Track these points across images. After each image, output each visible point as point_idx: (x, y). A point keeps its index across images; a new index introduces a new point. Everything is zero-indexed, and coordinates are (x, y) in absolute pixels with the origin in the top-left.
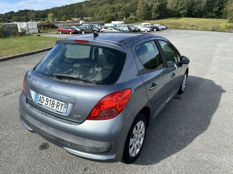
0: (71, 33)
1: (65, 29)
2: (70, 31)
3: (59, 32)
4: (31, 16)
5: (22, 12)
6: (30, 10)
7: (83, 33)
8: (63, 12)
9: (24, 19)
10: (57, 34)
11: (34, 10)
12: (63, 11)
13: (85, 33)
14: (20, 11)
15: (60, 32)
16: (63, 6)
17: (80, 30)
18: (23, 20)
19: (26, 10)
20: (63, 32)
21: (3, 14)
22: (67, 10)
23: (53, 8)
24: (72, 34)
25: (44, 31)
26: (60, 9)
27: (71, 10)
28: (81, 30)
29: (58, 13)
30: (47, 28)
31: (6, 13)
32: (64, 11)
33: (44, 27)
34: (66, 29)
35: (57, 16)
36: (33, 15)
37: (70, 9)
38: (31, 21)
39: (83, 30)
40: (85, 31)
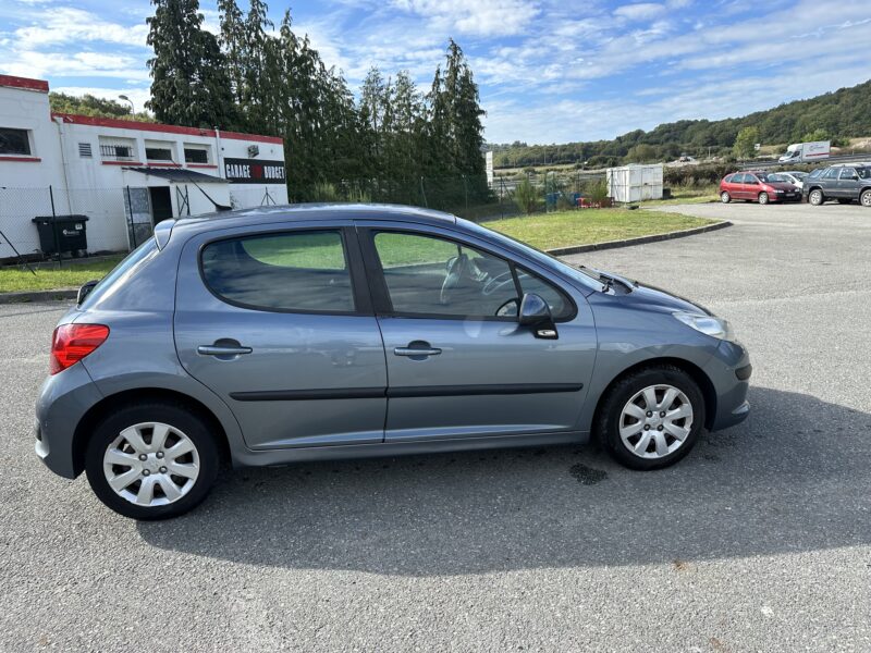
0: (763, 198)
1: (742, 186)
2: (762, 192)
3: (721, 194)
4: (693, 141)
5: (669, 132)
6: (696, 121)
7: (816, 197)
8: (821, 117)
9: (664, 151)
10: (713, 201)
11: (710, 120)
12: (818, 115)
13: (824, 199)
14: (661, 126)
15: (725, 197)
16: (828, 95)
17: (804, 186)
18: (661, 156)
19: (683, 121)
20: (735, 194)
21: (609, 142)
22: (838, 106)
23: (783, 107)
24: (768, 203)
25: (693, 192)
26: (810, 109)
27: (859, 105)
28: (808, 189)
29: (798, 124)
30: (708, 181)
31: (619, 139)
32: (827, 114)
33: (696, 179)
34: (749, 183)
35: (790, 133)
36: (699, 136)
37: (856, 101)
38: (682, 158)
39: (819, 188)
40: (825, 190)
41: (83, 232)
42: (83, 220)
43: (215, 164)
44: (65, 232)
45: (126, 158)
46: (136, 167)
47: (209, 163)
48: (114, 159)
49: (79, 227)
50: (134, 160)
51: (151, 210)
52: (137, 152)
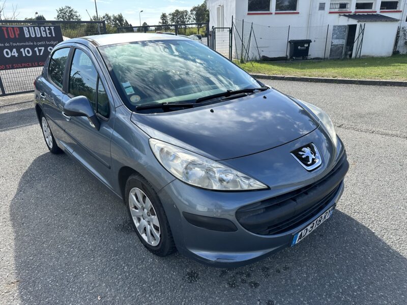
41: (308, 48)
42: (309, 42)
43: (401, 10)
44: (299, 47)
45: (344, 9)
46: (347, 14)
47: (398, 9)
48: (337, 10)
49: (306, 45)
50: (348, 10)
51: (346, 38)
52: (351, 5)
